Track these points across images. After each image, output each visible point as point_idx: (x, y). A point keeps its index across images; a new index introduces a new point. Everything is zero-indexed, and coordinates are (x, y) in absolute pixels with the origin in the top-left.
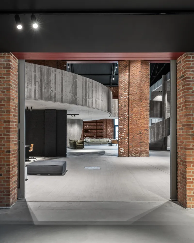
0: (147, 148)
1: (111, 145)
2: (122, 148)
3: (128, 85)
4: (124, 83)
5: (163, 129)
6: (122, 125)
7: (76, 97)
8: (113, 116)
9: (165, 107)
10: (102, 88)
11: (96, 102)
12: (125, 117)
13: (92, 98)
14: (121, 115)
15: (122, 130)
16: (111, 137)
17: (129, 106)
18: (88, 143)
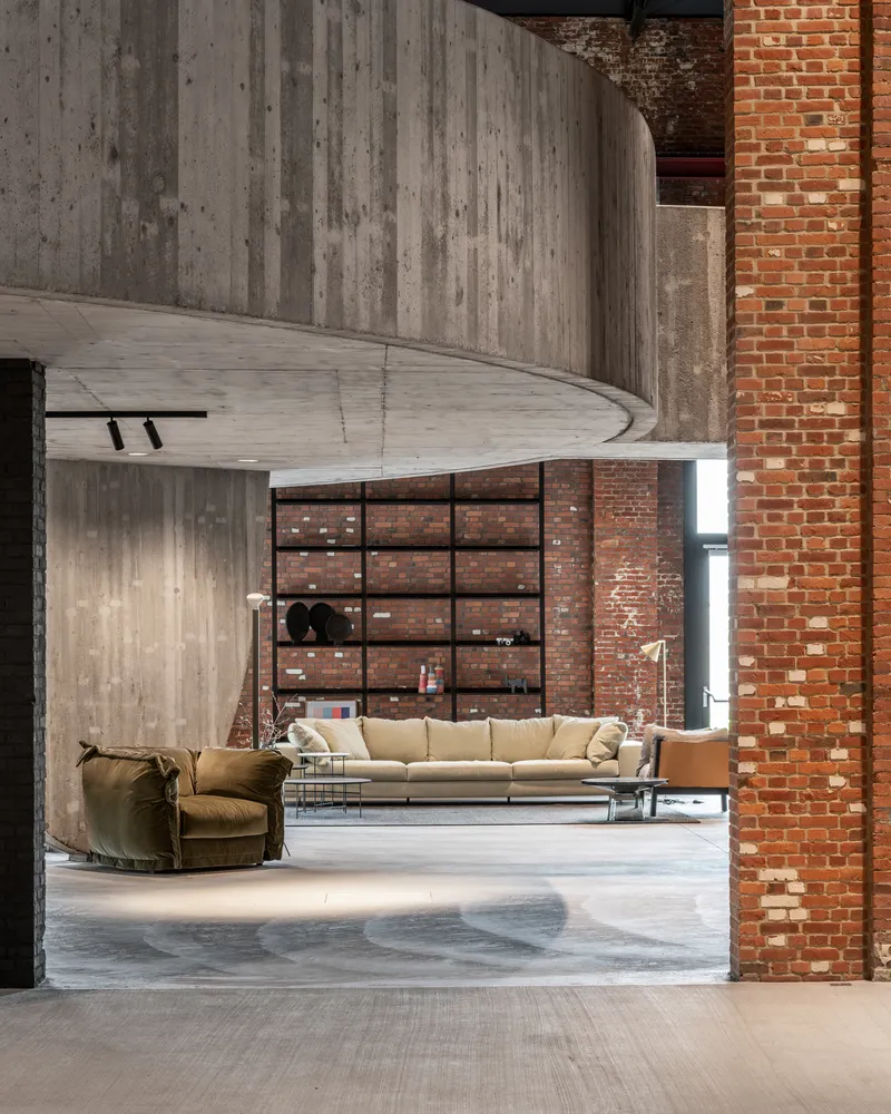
1: (646, 809)
2: (778, 864)
3: (856, 38)
4: (796, 14)
6: (788, 558)
7: (166, 203)
8: (672, 427)
11: (440, 267)
12: (822, 462)
13: (386, 208)
14: (769, 437)
15: (786, 622)
16: (650, 701)
17: (876, 316)
18: (342, 775)
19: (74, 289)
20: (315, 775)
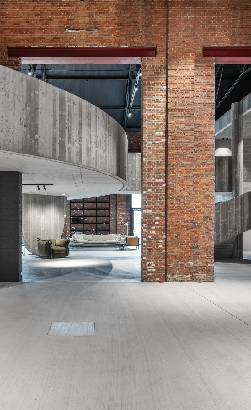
0: (209, 260)
1: (125, 248)
2: (150, 261)
3: (165, 114)
4: (154, 110)
5: (237, 215)
6: (152, 207)
7: (36, 136)
8: (130, 188)
9: (238, 171)
10: (105, 119)
11: (90, 153)
12: (158, 189)
13: (80, 141)
14: (149, 185)
15: (152, 218)
16: (125, 232)
17: (168, 163)
18: (80, 243)
19: (16, 151)
20: (76, 243)
